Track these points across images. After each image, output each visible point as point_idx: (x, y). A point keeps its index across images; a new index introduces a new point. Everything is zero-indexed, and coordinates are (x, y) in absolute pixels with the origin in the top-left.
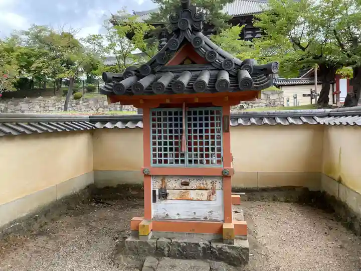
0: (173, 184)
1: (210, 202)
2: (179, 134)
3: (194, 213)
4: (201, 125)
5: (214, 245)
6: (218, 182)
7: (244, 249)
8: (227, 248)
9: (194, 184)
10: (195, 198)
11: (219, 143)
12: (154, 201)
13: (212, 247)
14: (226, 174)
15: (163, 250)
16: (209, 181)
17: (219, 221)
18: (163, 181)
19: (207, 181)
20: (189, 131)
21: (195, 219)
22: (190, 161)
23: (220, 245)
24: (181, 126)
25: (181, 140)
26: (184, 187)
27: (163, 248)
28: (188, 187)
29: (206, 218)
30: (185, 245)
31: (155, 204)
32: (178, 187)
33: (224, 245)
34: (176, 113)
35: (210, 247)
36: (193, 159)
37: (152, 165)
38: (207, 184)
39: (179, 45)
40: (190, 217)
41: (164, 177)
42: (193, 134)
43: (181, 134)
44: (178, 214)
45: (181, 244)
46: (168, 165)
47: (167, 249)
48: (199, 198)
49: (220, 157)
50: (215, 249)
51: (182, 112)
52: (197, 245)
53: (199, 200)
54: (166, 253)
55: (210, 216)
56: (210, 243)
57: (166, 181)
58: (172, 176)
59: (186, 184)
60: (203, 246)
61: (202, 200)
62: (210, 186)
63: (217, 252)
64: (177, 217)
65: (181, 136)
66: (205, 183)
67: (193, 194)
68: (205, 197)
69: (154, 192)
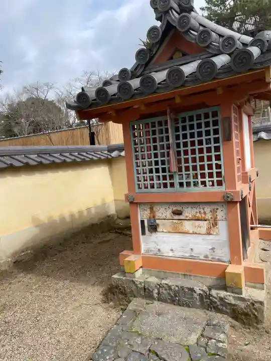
0: (163, 213)
1: (211, 236)
2: (165, 151)
3: (192, 249)
4: (192, 135)
5: (214, 292)
6: (219, 211)
7: (256, 302)
8: (231, 298)
9: (188, 212)
10: (191, 232)
11: (218, 158)
12: (144, 233)
13: (212, 296)
14: (229, 200)
15: (152, 292)
16: (208, 209)
17: (224, 262)
18: (151, 209)
19: (206, 209)
20: (178, 145)
21: (192, 257)
22: (181, 184)
23: (223, 294)
24: (168, 139)
25: (168, 158)
26: (177, 217)
27: (151, 290)
28: (181, 217)
29: (206, 257)
30: (177, 288)
31: (144, 236)
32: (169, 216)
33: (228, 294)
34: (160, 124)
35: (209, 294)
36: (184, 181)
37: (137, 190)
38: (205, 213)
39: (161, 34)
40: (187, 255)
41: (152, 206)
42: (182, 149)
43: (168, 150)
44: (172, 250)
45: (173, 287)
46: (155, 190)
47: (156, 291)
48: (195, 231)
49: (221, 177)
50: (214, 297)
51: (167, 120)
52: (192, 290)
53: (196, 233)
54: (156, 295)
55: (212, 255)
56: (210, 290)
57: (154, 209)
58: (162, 204)
59: (179, 213)
60: (199, 292)
61: (199, 234)
62: (209, 216)
63: (218, 303)
64: (171, 254)
65: (168, 153)
66: (202, 211)
67: (188, 226)
68: (204, 230)
69: (142, 222)
